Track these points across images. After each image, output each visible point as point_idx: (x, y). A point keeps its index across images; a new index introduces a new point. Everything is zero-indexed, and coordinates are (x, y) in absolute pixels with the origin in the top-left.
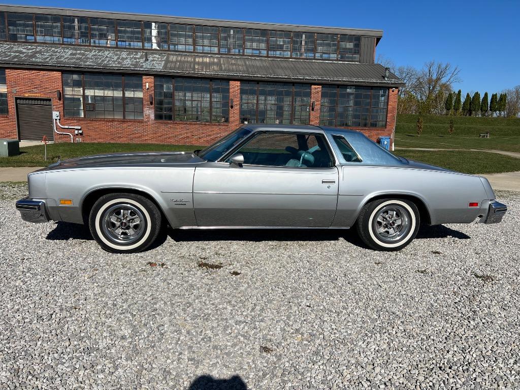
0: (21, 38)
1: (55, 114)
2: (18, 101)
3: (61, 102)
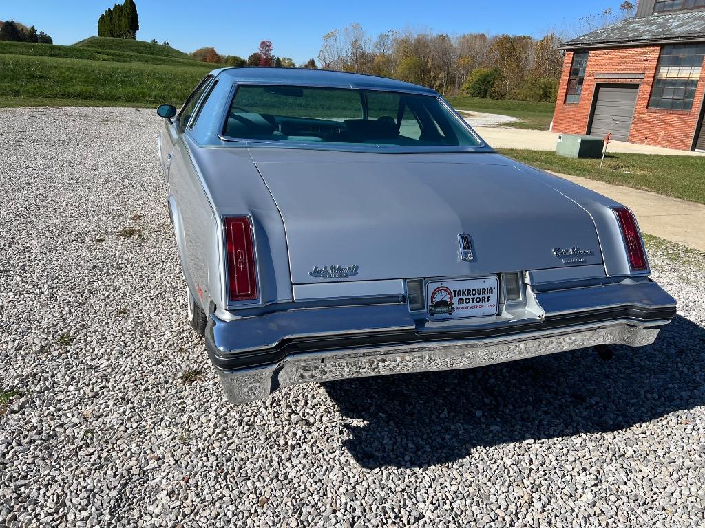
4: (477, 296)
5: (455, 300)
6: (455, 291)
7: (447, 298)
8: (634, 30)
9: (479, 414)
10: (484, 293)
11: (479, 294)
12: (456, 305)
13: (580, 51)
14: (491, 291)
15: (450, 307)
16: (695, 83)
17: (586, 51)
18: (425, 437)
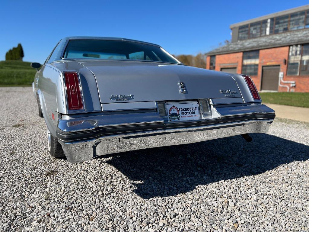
0: (281, 30)
1: (281, 74)
2: (264, 68)
3: (286, 66)
4: (189, 111)
5: (180, 113)
6: (180, 109)
7: (176, 112)
8: (231, 47)
9: (196, 173)
10: (192, 110)
11: (191, 110)
12: (181, 115)
13: (212, 56)
14: (195, 109)
15: (178, 116)
16: (257, 65)
17: (214, 56)
18: (173, 184)
